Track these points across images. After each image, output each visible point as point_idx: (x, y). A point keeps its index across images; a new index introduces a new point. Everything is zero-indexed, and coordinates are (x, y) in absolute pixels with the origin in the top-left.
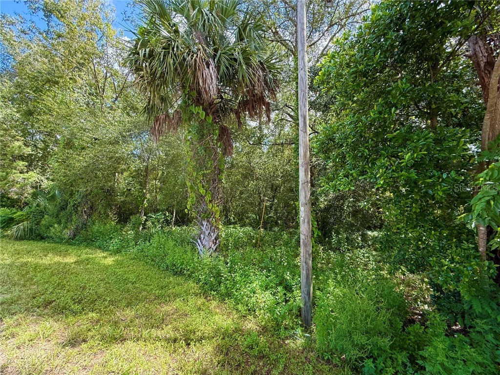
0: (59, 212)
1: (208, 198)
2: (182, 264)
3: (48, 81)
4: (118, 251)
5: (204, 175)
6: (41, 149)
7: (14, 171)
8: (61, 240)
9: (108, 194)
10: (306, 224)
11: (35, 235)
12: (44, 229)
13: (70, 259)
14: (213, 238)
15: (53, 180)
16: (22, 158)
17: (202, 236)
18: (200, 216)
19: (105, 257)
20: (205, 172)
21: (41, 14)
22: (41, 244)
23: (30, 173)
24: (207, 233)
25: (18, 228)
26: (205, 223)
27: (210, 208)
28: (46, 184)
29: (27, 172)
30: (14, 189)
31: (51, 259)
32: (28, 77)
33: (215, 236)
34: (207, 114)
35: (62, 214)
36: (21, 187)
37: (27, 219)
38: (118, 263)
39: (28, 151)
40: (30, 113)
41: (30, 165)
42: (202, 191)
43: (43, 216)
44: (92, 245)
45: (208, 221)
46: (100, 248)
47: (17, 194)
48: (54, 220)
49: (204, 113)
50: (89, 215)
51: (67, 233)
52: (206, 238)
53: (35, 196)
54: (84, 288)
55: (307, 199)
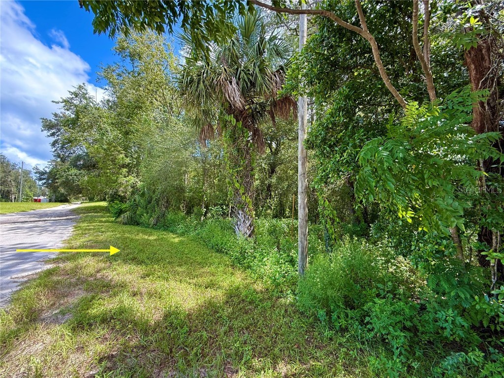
0: (147, 205)
1: (241, 191)
2: (222, 243)
3: (136, 107)
4: (182, 234)
5: (237, 172)
6: (135, 159)
7: (121, 176)
8: (148, 226)
9: (177, 190)
10: (302, 209)
11: (134, 222)
12: (138, 217)
13: (152, 238)
14: (248, 225)
15: (143, 182)
16: (123, 166)
17: (239, 223)
18: (236, 206)
19: (174, 238)
20: (238, 169)
21: (129, 58)
22: (137, 228)
23: (130, 177)
24: (242, 220)
25: (124, 217)
26: (240, 212)
27: (244, 199)
28: (139, 184)
29: (128, 176)
30: (121, 189)
31: (141, 236)
32: (124, 106)
33: (249, 223)
34: (237, 121)
35: (149, 206)
36: (125, 187)
37: (129, 210)
38: (181, 242)
39: (128, 161)
40: (127, 133)
41: (130, 171)
42: (237, 185)
43: (138, 208)
44: (167, 230)
45: (243, 211)
46: (172, 232)
47: (123, 192)
48: (145, 211)
49: (235, 120)
50: (167, 208)
51: (152, 221)
52: (242, 224)
53: (133, 193)
54: (155, 254)
55: (303, 188)
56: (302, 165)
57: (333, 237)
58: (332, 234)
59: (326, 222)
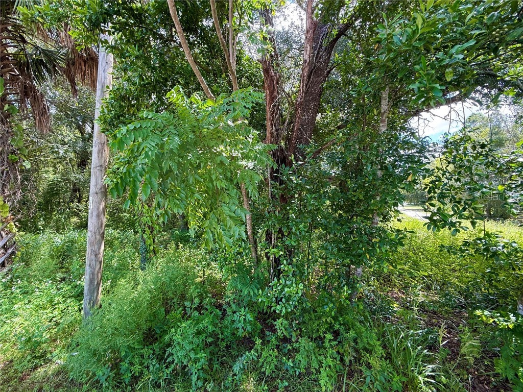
55: (99, 187)
56: (98, 153)
57: (152, 248)
58: (150, 246)
59: (144, 232)
